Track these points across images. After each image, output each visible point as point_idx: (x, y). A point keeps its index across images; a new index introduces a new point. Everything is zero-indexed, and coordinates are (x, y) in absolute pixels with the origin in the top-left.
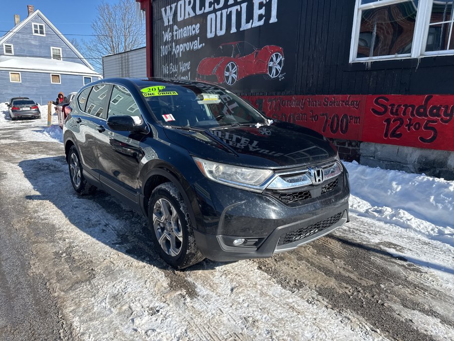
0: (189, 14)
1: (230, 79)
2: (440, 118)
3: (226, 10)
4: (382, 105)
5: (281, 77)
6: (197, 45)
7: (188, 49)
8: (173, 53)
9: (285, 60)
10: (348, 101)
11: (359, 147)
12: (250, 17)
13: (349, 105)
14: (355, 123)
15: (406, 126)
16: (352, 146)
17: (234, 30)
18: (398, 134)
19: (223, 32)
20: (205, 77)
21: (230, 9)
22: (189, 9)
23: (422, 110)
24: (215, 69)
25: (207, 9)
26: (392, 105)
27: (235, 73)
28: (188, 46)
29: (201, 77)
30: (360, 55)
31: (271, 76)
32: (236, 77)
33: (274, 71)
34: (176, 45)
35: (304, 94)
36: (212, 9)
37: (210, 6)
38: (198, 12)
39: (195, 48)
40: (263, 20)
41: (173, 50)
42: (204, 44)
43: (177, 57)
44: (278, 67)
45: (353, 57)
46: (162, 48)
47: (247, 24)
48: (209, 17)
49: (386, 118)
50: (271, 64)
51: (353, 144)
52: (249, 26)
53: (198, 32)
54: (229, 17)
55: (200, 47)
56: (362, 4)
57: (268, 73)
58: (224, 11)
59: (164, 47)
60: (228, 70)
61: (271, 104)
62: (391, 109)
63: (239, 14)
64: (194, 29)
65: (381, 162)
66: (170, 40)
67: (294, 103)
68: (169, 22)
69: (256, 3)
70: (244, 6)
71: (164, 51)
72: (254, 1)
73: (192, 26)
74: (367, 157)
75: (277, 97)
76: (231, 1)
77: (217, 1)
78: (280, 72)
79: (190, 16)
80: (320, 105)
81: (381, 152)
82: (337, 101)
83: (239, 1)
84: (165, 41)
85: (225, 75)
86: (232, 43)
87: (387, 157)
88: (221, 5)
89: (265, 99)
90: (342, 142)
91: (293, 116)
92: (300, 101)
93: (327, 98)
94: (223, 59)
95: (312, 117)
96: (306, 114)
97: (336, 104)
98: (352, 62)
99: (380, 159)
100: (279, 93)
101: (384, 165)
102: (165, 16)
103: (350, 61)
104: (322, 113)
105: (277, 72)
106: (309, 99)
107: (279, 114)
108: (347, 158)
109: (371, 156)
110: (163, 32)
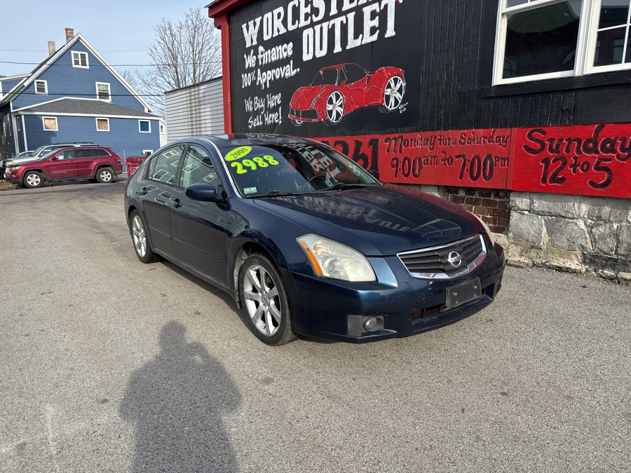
0: (278, 31)
1: (334, 114)
2: (615, 155)
3: (328, 23)
4: (537, 141)
5: (402, 108)
6: (289, 71)
7: (278, 77)
8: (258, 84)
9: (407, 86)
10: (493, 139)
11: (509, 198)
12: (359, 30)
13: (493, 142)
14: (501, 165)
15: (570, 167)
16: (500, 197)
17: (338, 49)
18: (561, 179)
19: (324, 53)
20: (300, 113)
21: (332, 22)
22: (278, 23)
23: (591, 145)
24: (314, 103)
25: (303, 23)
26: (552, 140)
27: (341, 106)
28: (278, 73)
29: (295, 113)
30: (505, 77)
31: (388, 108)
32: (342, 110)
34: (262, 73)
35: (433, 130)
36: (308, 22)
37: (306, 19)
38: (291, 27)
39: (287, 75)
40: (376, 34)
41: (259, 79)
42: (298, 69)
43: (264, 88)
44: (398, 96)
45: (498, 79)
46: (244, 76)
47: (355, 41)
48: (305, 33)
49: (544, 157)
50: (388, 92)
51: (501, 194)
52: (358, 43)
53: (290, 53)
54: (331, 32)
55: (293, 73)
56: (508, 7)
57: (385, 104)
58: (325, 25)
59: (246, 75)
60: (331, 102)
61: (390, 145)
62: (550, 145)
63: (344, 27)
64: (285, 50)
65: (540, 217)
66: (254, 65)
67: (420, 142)
68: (252, 42)
69: (367, 11)
70: (351, 16)
71: (247, 80)
72: (364, 9)
73: (282, 46)
74: (520, 211)
75: (397, 135)
76: (334, 11)
77: (315, 11)
78: (400, 102)
79: (280, 33)
80: (455, 144)
81: (540, 204)
82: (478, 138)
83: (344, 9)
84: (247, 67)
85: (328, 109)
86: (336, 66)
87: (546, 210)
88: (321, 16)
89: (381, 138)
90: (486, 192)
91: (420, 159)
92: (427, 139)
93: (464, 134)
94: (324, 88)
95: (445, 160)
96: (436, 156)
97: (475, 141)
98: (496, 84)
99: (537, 213)
100: (400, 129)
101: (542, 221)
102: (247, 34)
103: (494, 83)
104: (457, 154)
105: (396, 101)
106: (440, 136)
107: (401, 158)
108: (494, 214)
109: (525, 209)
110: (245, 56)
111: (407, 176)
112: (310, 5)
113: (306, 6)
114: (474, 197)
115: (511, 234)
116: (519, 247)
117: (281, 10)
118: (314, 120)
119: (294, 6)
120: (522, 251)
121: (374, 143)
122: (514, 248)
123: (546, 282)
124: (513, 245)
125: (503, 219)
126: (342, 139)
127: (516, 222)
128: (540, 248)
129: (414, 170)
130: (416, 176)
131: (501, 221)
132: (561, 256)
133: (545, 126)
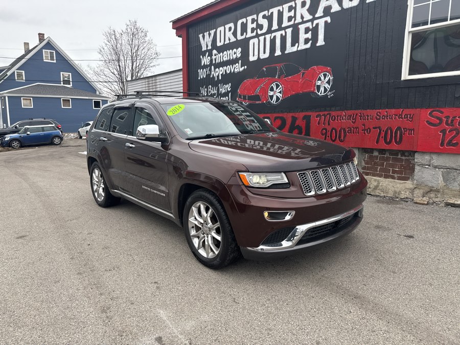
0: (229, 40)
1: (275, 98)
3: (270, 35)
4: (438, 118)
5: (330, 95)
6: (238, 68)
7: (228, 72)
8: (212, 76)
9: (334, 80)
10: (402, 116)
11: (413, 156)
12: (295, 40)
13: (402, 118)
14: (409, 134)
16: (405, 156)
17: (278, 53)
18: (454, 144)
19: (267, 55)
20: (247, 97)
21: (273, 34)
22: (229, 34)
24: (258, 90)
25: (249, 34)
26: (447, 117)
27: (280, 92)
28: (229, 69)
29: (242, 97)
30: (410, 74)
31: (319, 94)
32: (281, 95)
33: (322, 89)
34: (215, 69)
35: (355, 109)
36: (254, 34)
37: (252, 32)
38: (240, 37)
39: (236, 70)
40: (309, 44)
41: (212, 73)
42: (246, 67)
43: (216, 79)
44: (327, 86)
45: (405, 75)
46: (200, 71)
47: (293, 47)
48: (251, 42)
49: (442, 129)
50: (319, 83)
51: (406, 154)
52: (295, 49)
53: (239, 55)
54: (273, 41)
55: (241, 69)
56: (412, 27)
57: (316, 91)
58: (268, 37)
59: (202, 70)
60: (272, 89)
61: (320, 119)
62: (446, 120)
63: (283, 39)
65: (437, 169)
66: (208, 63)
67: (344, 117)
68: (207, 47)
69: (302, 28)
70: (289, 31)
71: (202, 74)
72: (300, 26)
73: (232, 50)
74: (422, 165)
75: (326, 113)
76: (275, 27)
77: (260, 27)
78: (328, 90)
79: (231, 41)
80: (372, 119)
81: (437, 160)
82: (390, 115)
83: (283, 26)
84: (203, 64)
85: (269, 94)
86: (276, 65)
87: (443, 165)
88: (264, 30)
89: (313, 115)
90: (394, 153)
91: (344, 129)
92: (350, 116)
93: (379, 112)
94: (266, 80)
95: (364, 130)
96: (358, 128)
97: (388, 118)
98: (404, 79)
99: (436, 167)
100: (328, 109)
101: (439, 172)
102: (203, 42)
103: (403, 78)
104: (374, 126)
105: (325, 90)
106: (360, 113)
107: (329, 129)
108: (401, 167)
109: (426, 164)
110: (201, 57)
111: (334, 141)
112: (255, 23)
113: (252, 23)
114: (386, 156)
115: (415, 182)
116: (421, 190)
117: (232, 25)
118: (257, 102)
119: (242, 23)
120: (424, 193)
121: (307, 119)
122: (418, 191)
123: (449, 215)
124: (417, 189)
125: (408, 171)
126: (280, 115)
127: (420, 173)
128: (438, 191)
129: (339, 137)
130: (341, 141)
131: (406, 172)
132: (454, 196)
133: (443, 108)
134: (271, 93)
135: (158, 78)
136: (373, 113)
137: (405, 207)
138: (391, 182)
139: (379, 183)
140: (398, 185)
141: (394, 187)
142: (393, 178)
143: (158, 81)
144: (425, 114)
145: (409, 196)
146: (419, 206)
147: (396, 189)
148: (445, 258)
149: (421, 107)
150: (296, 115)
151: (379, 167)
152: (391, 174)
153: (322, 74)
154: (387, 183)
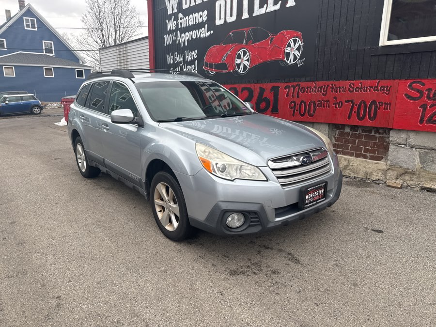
1: (242, 66)
4: (418, 91)
5: (300, 63)
6: (204, 33)
7: (194, 38)
8: (178, 42)
9: (304, 46)
10: (378, 88)
11: (389, 135)
13: (378, 91)
14: (384, 109)
16: (379, 133)
17: (245, 15)
18: (435, 121)
19: (234, 18)
20: (213, 66)
24: (225, 58)
26: (429, 90)
27: (247, 60)
28: (194, 34)
29: (209, 65)
30: (389, 39)
31: (288, 62)
32: (249, 64)
34: (181, 34)
35: (326, 80)
39: (202, 36)
40: (279, 4)
41: (178, 39)
42: (212, 32)
43: (182, 45)
44: (297, 53)
45: (384, 40)
46: (166, 37)
47: (261, 9)
48: (218, 3)
49: (422, 103)
50: (288, 50)
51: (381, 131)
52: (263, 11)
53: (205, 19)
54: (240, 2)
55: (208, 34)
57: (285, 59)
59: (167, 35)
60: (239, 57)
61: (289, 91)
62: (428, 94)
64: (201, 16)
65: (414, 149)
66: (174, 28)
67: (314, 89)
68: (173, 10)
71: (168, 40)
73: (198, 13)
74: (398, 144)
75: (295, 84)
78: (298, 58)
79: (197, 3)
80: (345, 91)
81: (415, 139)
82: (364, 87)
84: (168, 30)
85: (236, 62)
86: (244, 29)
87: (421, 144)
89: (281, 86)
90: (368, 130)
91: (314, 103)
92: (321, 88)
93: (353, 84)
94: (233, 46)
95: (336, 104)
96: (328, 101)
97: (363, 90)
98: (383, 45)
99: (412, 147)
100: (297, 79)
101: (416, 153)
102: (168, 5)
103: (381, 44)
104: (346, 100)
105: (295, 57)
106: (332, 85)
107: (298, 101)
108: (374, 146)
109: (402, 143)
110: (167, 21)
111: (303, 115)
114: (358, 133)
115: (389, 162)
116: (395, 172)
118: (224, 71)
120: (397, 175)
121: (275, 90)
122: (391, 173)
123: (424, 201)
124: (390, 170)
125: (382, 150)
126: (248, 86)
127: (394, 153)
128: (413, 173)
129: (309, 111)
130: (311, 116)
131: (380, 151)
132: (432, 180)
133: (424, 79)
134: (238, 61)
135: (129, 45)
136: (346, 84)
137: (375, 191)
138: (362, 162)
139: (349, 163)
140: (370, 166)
141: (365, 167)
142: (365, 157)
143: (128, 48)
144: (404, 87)
145: (381, 178)
146: (392, 189)
147: (368, 170)
148: (418, 263)
149: (400, 78)
150: (264, 86)
151: (350, 145)
152: (363, 152)
153: (292, 40)
154: (358, 163)
